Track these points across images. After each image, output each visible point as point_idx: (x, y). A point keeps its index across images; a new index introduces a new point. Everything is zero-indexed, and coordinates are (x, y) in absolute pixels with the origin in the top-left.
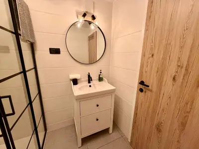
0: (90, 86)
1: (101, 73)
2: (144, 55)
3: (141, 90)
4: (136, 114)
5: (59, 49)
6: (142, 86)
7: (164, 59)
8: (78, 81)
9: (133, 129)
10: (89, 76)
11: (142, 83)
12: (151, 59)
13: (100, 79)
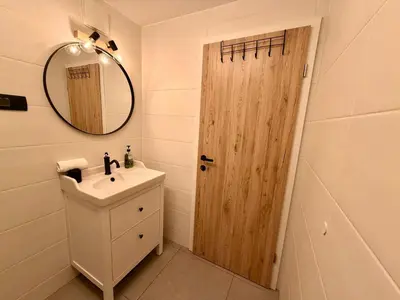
0: (113, 180)
1: (129, 151)
2: (202, 121)
3: (203, 168)
4: (198, 204)
5: (24, 98)
6: (203, 163)
7: (225, 126)
8: (83, 173)
9: (196, 226)
10: (107, 159)
11: (203, 158)
12: (212, 126)
13: (128, 163)
